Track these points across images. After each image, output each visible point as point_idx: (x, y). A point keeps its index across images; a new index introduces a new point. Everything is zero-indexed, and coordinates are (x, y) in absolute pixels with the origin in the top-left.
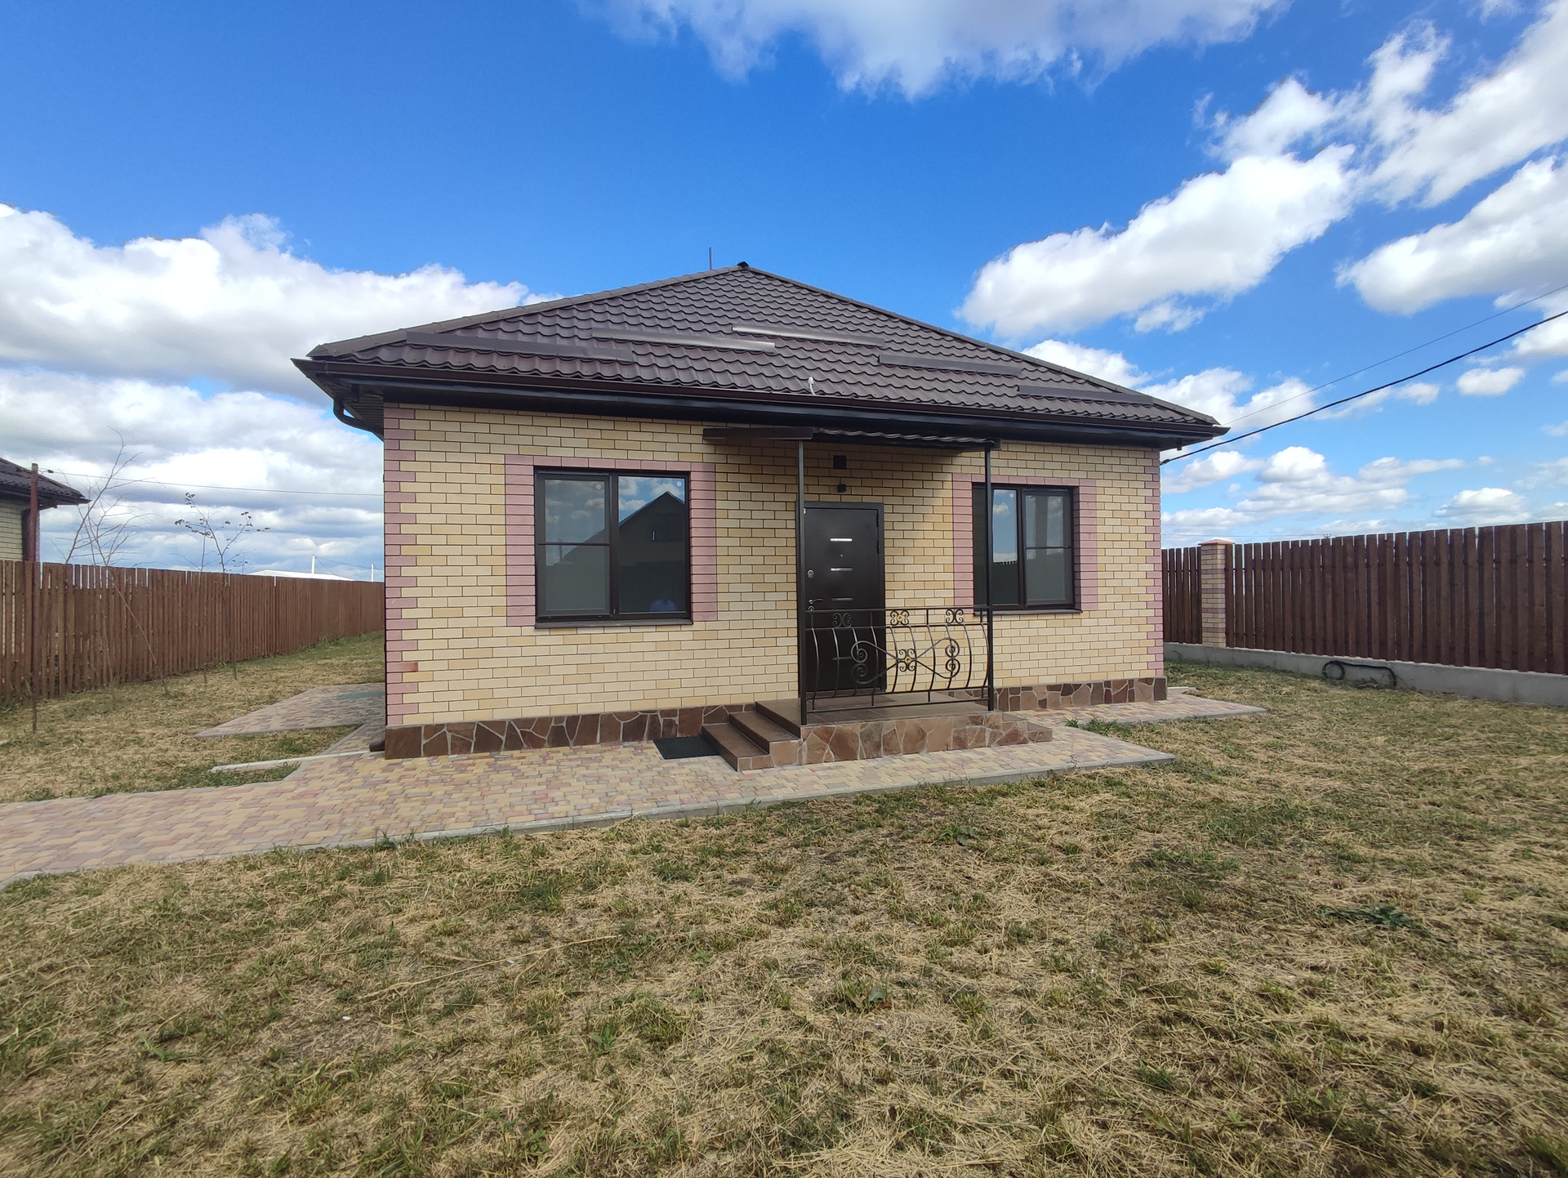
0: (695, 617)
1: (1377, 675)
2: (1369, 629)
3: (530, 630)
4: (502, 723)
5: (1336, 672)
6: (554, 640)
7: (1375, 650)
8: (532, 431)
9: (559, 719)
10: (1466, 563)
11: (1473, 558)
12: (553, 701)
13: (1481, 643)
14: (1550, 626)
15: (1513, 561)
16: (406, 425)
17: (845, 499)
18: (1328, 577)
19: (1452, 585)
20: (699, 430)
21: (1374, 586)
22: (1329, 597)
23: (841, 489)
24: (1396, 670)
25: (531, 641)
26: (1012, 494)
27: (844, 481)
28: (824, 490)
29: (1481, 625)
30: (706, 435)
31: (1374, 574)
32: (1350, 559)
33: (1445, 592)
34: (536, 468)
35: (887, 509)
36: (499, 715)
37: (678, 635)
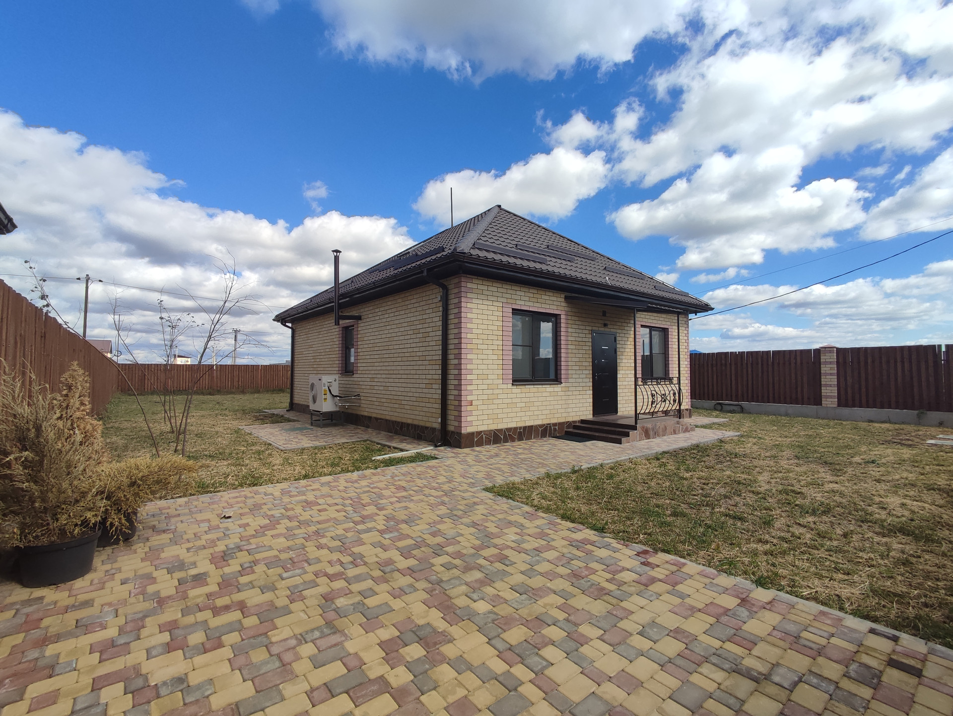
0: (563, 381)
1: (735, 408)
2: (731, 388)
3: (510, 386)
4: (501, 430)
5: (719, 407)
6: (517, 390)
7: (734, 399)
8: (511, 292)
9: (520, 428)
10: (768, 364)
11: (770, 363)
12: (518, 419)
13: (774, 394)
14: (797, 388)
15: (784, 364)
16: (469, 285)
17: (606, 329)
18: (715, 368)
19: (762, 373)
20: (563, 296)
21: (733, 372)
22: (715, 377)
23: (605, 325)
24: (743, 406)
25: (509, 391)
26: (647, 330)
27: (606, 322)
28: (599, 325)
29: (774, 387)
30: (566, 298)
31: (733, 368)
32: (723, 362)
33: (760, 374)
34: (513, 309)
35: (618, 335)
36: (501, 426)
37: (557, 388)
